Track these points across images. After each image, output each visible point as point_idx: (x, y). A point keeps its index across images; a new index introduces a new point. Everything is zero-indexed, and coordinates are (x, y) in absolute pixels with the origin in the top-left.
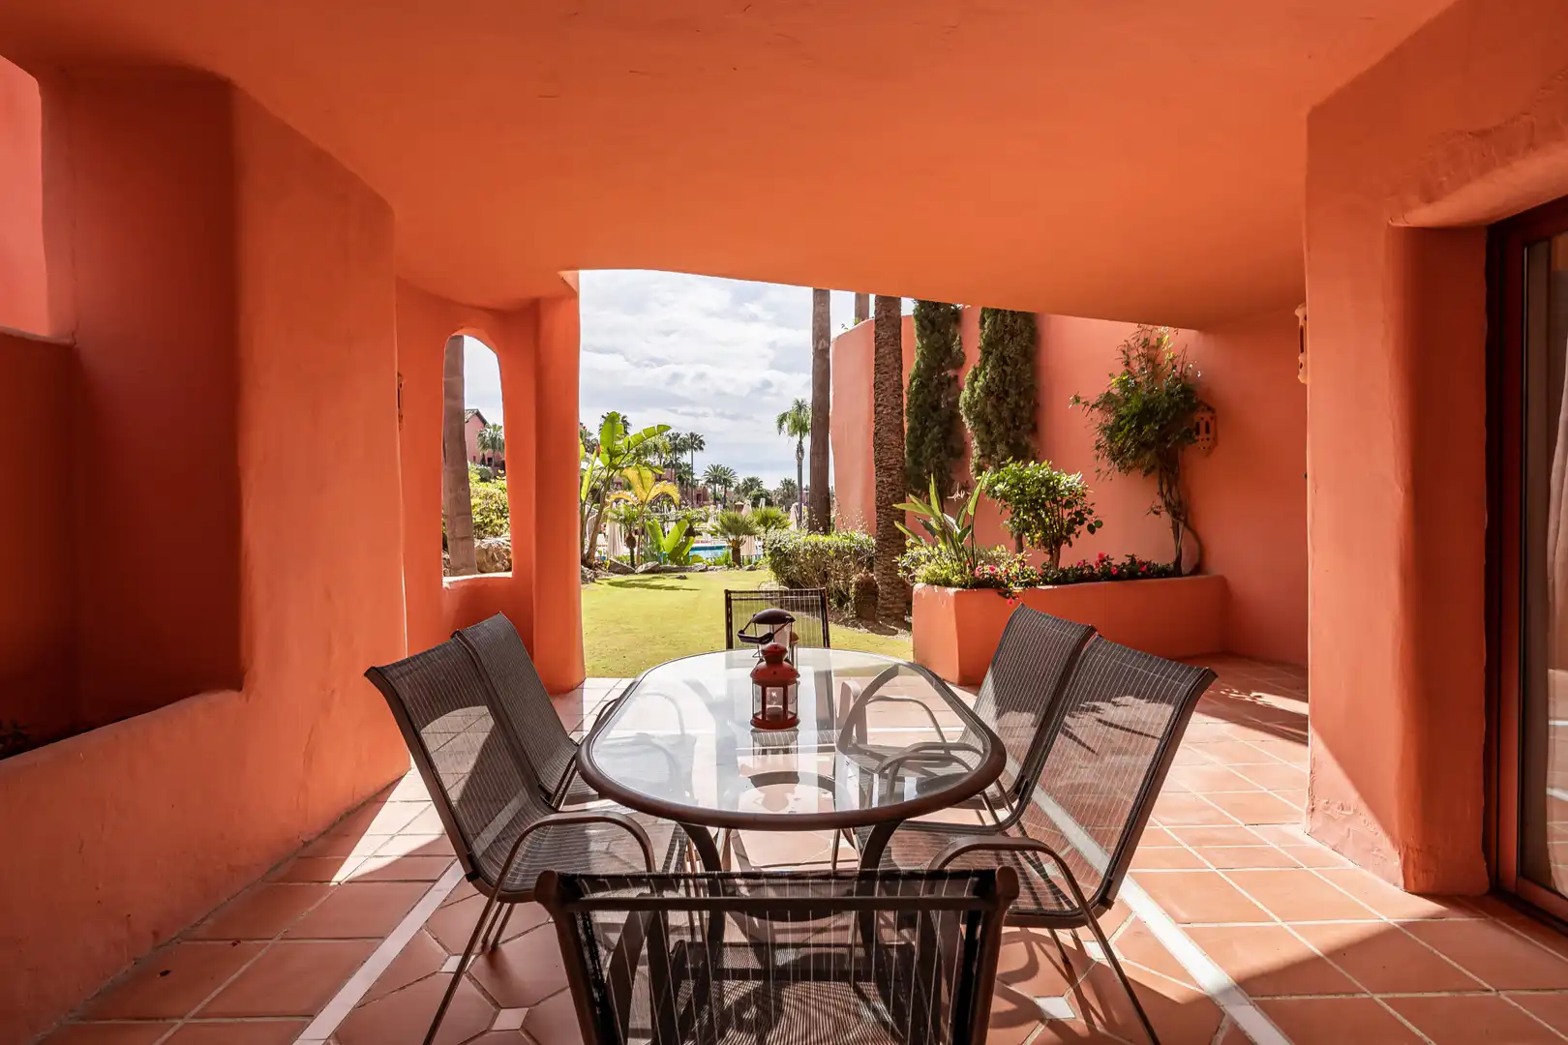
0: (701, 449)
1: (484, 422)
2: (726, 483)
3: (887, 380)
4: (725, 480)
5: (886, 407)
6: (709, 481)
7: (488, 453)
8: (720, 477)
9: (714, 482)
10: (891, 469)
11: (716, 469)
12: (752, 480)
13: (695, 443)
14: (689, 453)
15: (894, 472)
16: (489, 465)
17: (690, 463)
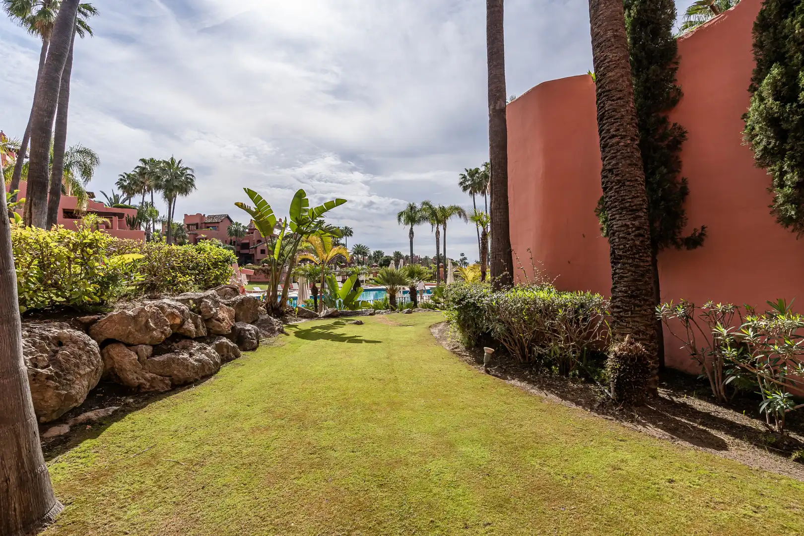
0: (351, 235)
1: (231, 221)
2: (364, 254)
3: (622, 106)
4: (363, 252)
5: (623, 137)
6: (355, 253)
7: (233, 238)
8: (360, 250)
9: (357, 254)
10: (637, 210)
11: (359, 246)
12: (378, 252)
13: (348, 232)
14: (344, 238)
15: (642, 214)
16: (234, 245)
17: (345, 243)
